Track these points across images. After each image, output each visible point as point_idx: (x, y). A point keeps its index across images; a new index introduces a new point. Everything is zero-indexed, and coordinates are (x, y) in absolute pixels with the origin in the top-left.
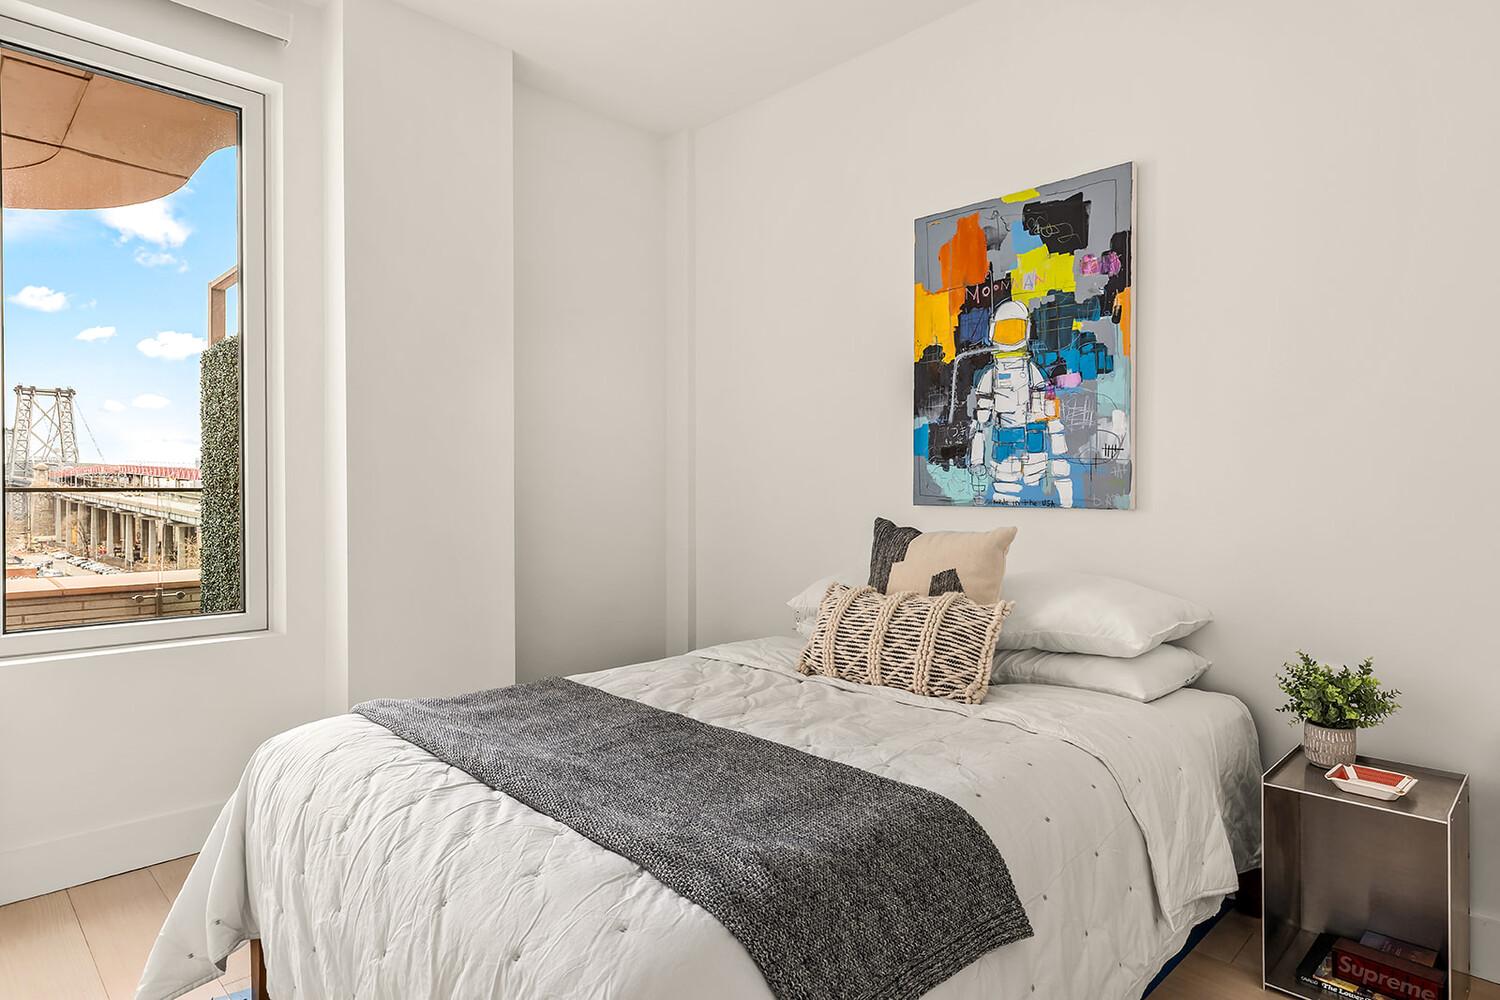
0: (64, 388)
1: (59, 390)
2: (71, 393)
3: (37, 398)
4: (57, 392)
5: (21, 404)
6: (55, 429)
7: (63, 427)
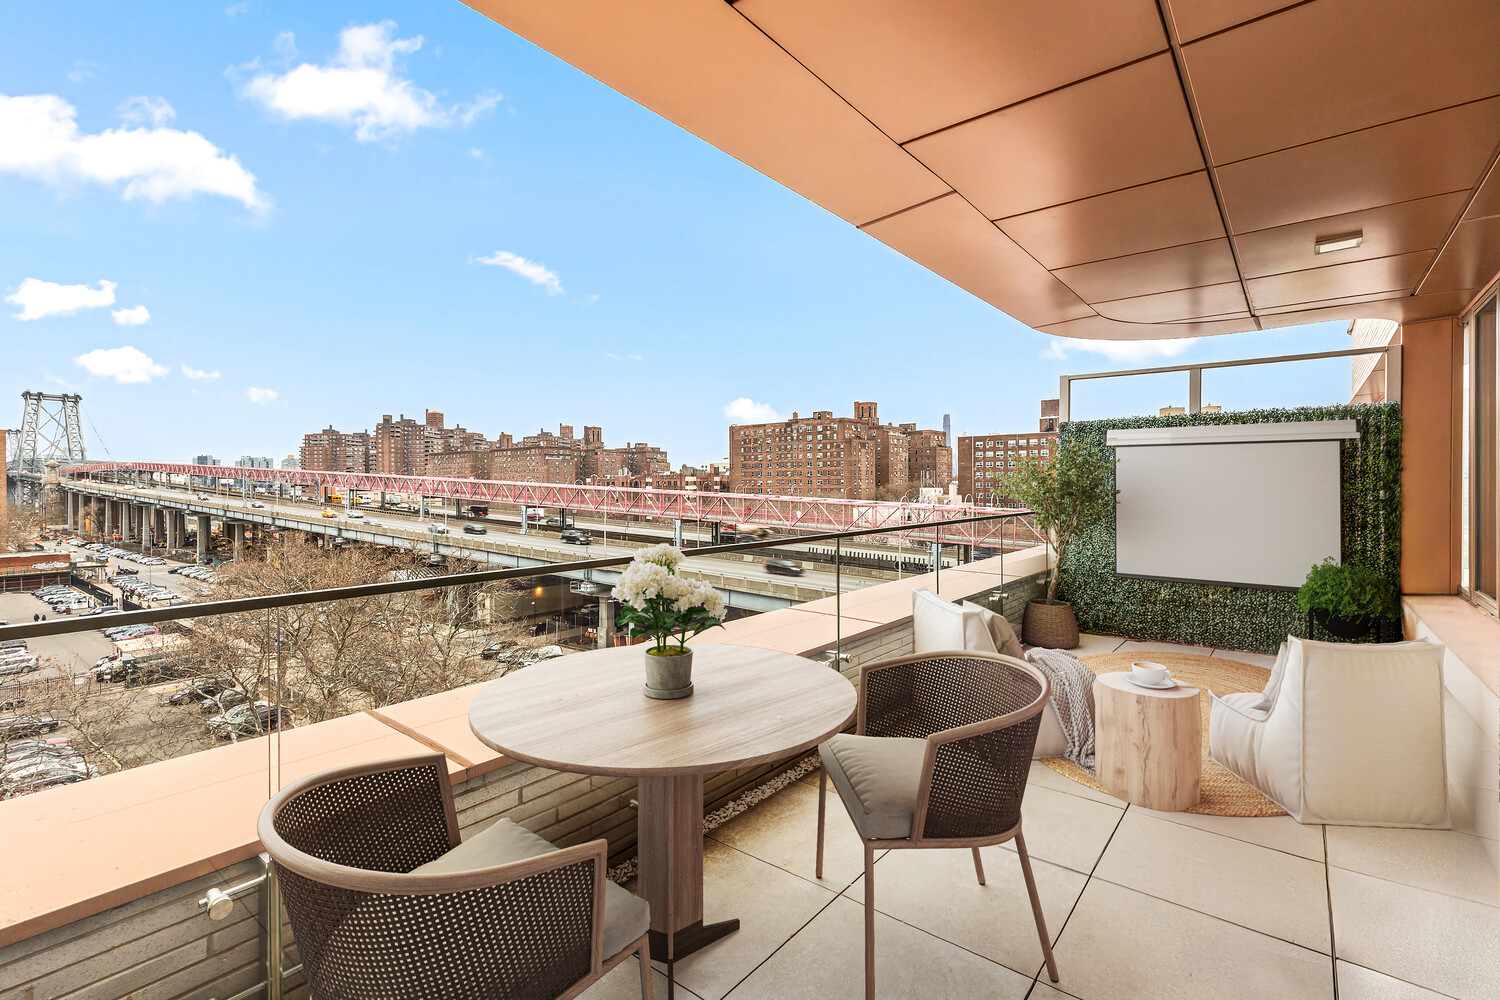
0: (71, 394)
1: (66, 396)
2: (77, 398)
3: (44, 403)
4: (64, 398)
5: (29, 408)
6: (61, 430)
7: (70, 429)
